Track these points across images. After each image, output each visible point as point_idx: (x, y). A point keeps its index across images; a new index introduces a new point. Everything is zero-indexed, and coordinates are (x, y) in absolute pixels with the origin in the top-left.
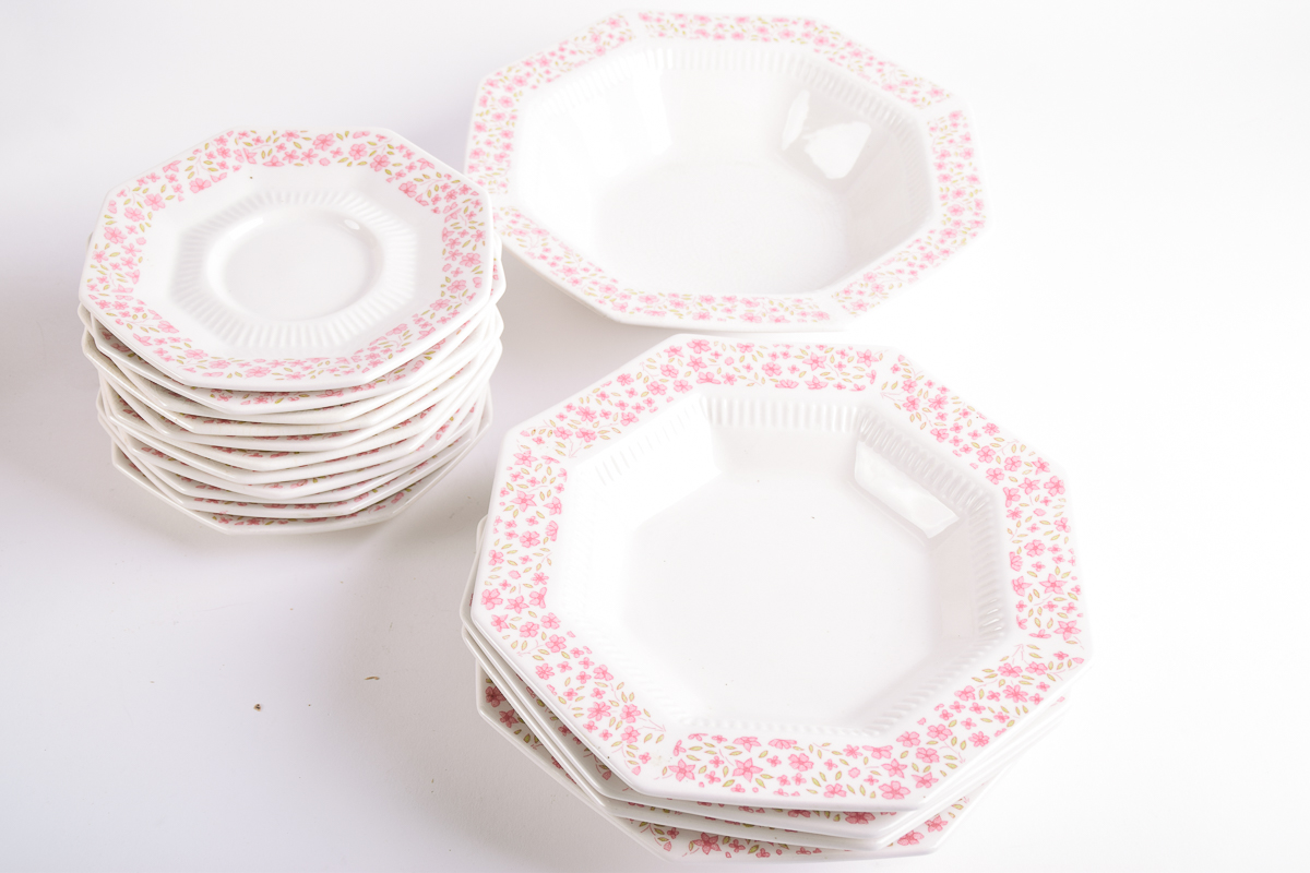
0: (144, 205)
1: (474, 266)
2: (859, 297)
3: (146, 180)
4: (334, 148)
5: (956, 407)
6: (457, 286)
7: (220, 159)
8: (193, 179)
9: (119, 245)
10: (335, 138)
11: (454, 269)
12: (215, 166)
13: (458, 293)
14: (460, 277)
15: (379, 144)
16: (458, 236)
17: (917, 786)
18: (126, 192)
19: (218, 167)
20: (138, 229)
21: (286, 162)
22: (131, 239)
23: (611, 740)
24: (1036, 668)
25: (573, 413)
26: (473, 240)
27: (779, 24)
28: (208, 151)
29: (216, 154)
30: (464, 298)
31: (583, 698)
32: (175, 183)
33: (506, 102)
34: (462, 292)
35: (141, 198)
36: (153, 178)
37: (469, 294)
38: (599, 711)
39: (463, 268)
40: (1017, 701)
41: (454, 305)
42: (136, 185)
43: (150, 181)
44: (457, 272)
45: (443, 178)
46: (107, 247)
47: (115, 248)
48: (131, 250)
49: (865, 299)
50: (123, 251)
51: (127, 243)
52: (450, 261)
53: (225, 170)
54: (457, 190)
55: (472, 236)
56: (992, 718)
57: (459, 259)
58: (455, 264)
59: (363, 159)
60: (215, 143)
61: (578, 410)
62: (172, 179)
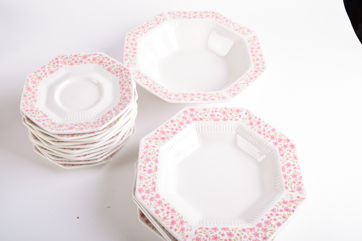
0: (37, 79)
1: (129, 92)
2: (234, 91)
3: (37, 72)
4: (88, 59)
5: (264, 124)
6: (125, 98)
7: (57, 64)
8: (50, 70)
9: (30, 92)
10: (88, 56)
11: (123, 93)
12: (55, 66)
13: (125, 100)
14: (125, 96)
15: (100, 57)
16: (124, 83)
17: (263, 240)
18: (31, 76)
19: (56, 66)
20: (35, 87)
21: (75, 64)
22: (33, 90)
23: (177, 231)
24: (292, 201)
25: (159, 132)
26: (128, 84)
27: (205, 13)
28: (53, 62)
29: (55, 63)
30: (127, 102)
31: (168, 219)
32: (45, 72)
33: (134, 40)
34: (126, 100)
35: (36, 77)
36: (39, 71)
37: (128, 101)
38: (173, 223)
39: (126, 93)
40: (288, 212)
41: (124, 104)
42: (34, 73)
43: (38, 72)
44: (124, 94)
45: (119, 66)
46: (27, 93)
47: (29, 93)
48: (34, 93)
49: (235, 92)
50: (31, 93)
51: (32, 91)
52: (122, 91)
53: (58, 67)
54: (123, 69)
55: (128, 83)
56: (281, 218)
57: (125, 90)
58: (124, 92)
59: (96, 61)
60: (55, 59)
61: (160, 131)
62: (44, 71)
